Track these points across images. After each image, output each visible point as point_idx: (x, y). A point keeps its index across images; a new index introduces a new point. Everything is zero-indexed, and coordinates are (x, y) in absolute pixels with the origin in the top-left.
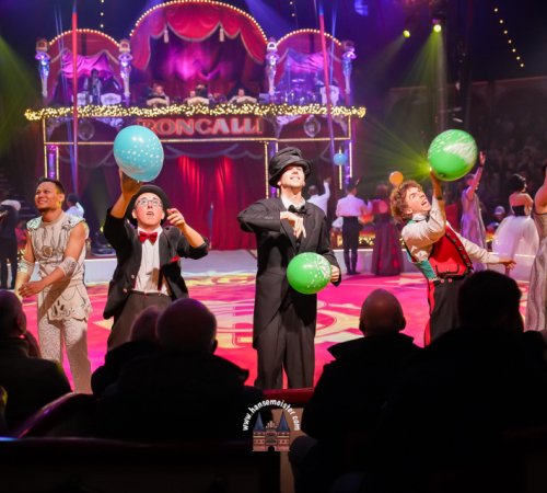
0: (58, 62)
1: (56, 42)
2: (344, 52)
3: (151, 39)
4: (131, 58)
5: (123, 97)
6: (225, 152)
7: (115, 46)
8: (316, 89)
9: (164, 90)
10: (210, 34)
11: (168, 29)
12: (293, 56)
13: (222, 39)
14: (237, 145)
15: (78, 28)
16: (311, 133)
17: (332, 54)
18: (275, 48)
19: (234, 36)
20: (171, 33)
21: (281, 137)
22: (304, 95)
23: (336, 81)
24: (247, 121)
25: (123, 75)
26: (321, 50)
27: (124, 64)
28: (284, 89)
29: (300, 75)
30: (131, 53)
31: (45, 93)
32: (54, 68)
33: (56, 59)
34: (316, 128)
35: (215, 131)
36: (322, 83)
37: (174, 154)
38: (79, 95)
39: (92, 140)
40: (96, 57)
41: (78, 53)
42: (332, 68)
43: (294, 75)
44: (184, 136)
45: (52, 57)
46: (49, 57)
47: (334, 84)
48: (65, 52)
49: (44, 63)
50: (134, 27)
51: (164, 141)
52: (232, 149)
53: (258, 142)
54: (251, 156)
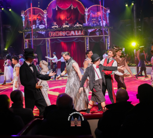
0: (27, 17)
1: (26, 11)
2: (107, 11)
3: (53, 9)
4: (47, 15)
5: (45, 26)
6: (74, 40)
7: (43, 11)
8: (99, 21)
9: (57, 23)
10: (69, 7)
11: (57, 6)
12: (92, 12)
13: (72, 8)
14: (77, 38)
15: (32, 7)
16: (98, 34)
17: (103, 12)
18: (87, 11)
19: (76, 8)
20: (58, 8)
21: (89, 36)
22: (96, 23)
23: (105, 19)
24: (80, 32)
25: (45, 20)
26: (100, 10)
27: (45, 17)
28: (90, 22)
29: (94, 18)
30: (47, 13)
31: (24, 25)
32: (26, 18)
33: (27, 16)
34: (99, 33)
35: (71, 34)
36: (100, 20)
37: (60, 41)
38: (33, 26)
39: (37, 38)
40: (38, 15)
41: (33, 14)
42: (103, 16)
43: (93, 18)
44: (62, 36)
45: (26, 15)
46: (25, 16)
47: (104, 20)
48: (29, 14)
49: (23, 17)
50: (48, 6)
51: (57, 38)
52: (76, 39)
53: (83, 37)
54: (81, 41)
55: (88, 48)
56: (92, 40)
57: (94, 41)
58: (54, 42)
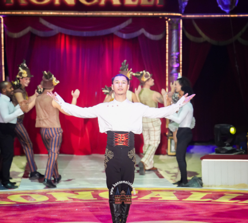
6: (114, 30)
14: (130, 21)
16: (226, 7)
21: (186, 13)
35: (102, 2)
37: (51, 30)
51: (38, 13)
52: (123, 25)
53: (157, 17)
54: (148, 35)
55: (175, 65)
56: (200, 32)
57: (205, 37)
58: (22, 33)
